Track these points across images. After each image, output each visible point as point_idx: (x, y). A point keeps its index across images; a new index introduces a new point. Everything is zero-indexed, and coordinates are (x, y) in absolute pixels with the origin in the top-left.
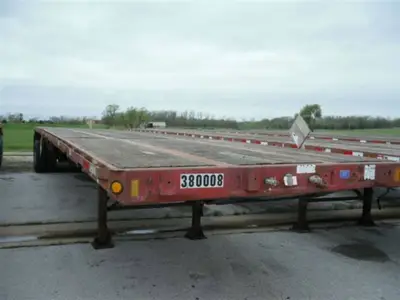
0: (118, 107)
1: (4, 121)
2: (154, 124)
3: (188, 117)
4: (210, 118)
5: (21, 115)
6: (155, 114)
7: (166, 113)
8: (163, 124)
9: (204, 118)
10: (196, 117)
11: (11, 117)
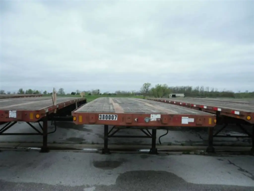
0: (150, 84)
1: (90, 94)
2: (177, 95)
3: (199, 90)
4: (214, 91)
5: (99, 90)
6: (178, 89)
7: (185, 88)
8: (182, 95)
9: (210, 91)
10: (205, 90)
11: (94, 92)
